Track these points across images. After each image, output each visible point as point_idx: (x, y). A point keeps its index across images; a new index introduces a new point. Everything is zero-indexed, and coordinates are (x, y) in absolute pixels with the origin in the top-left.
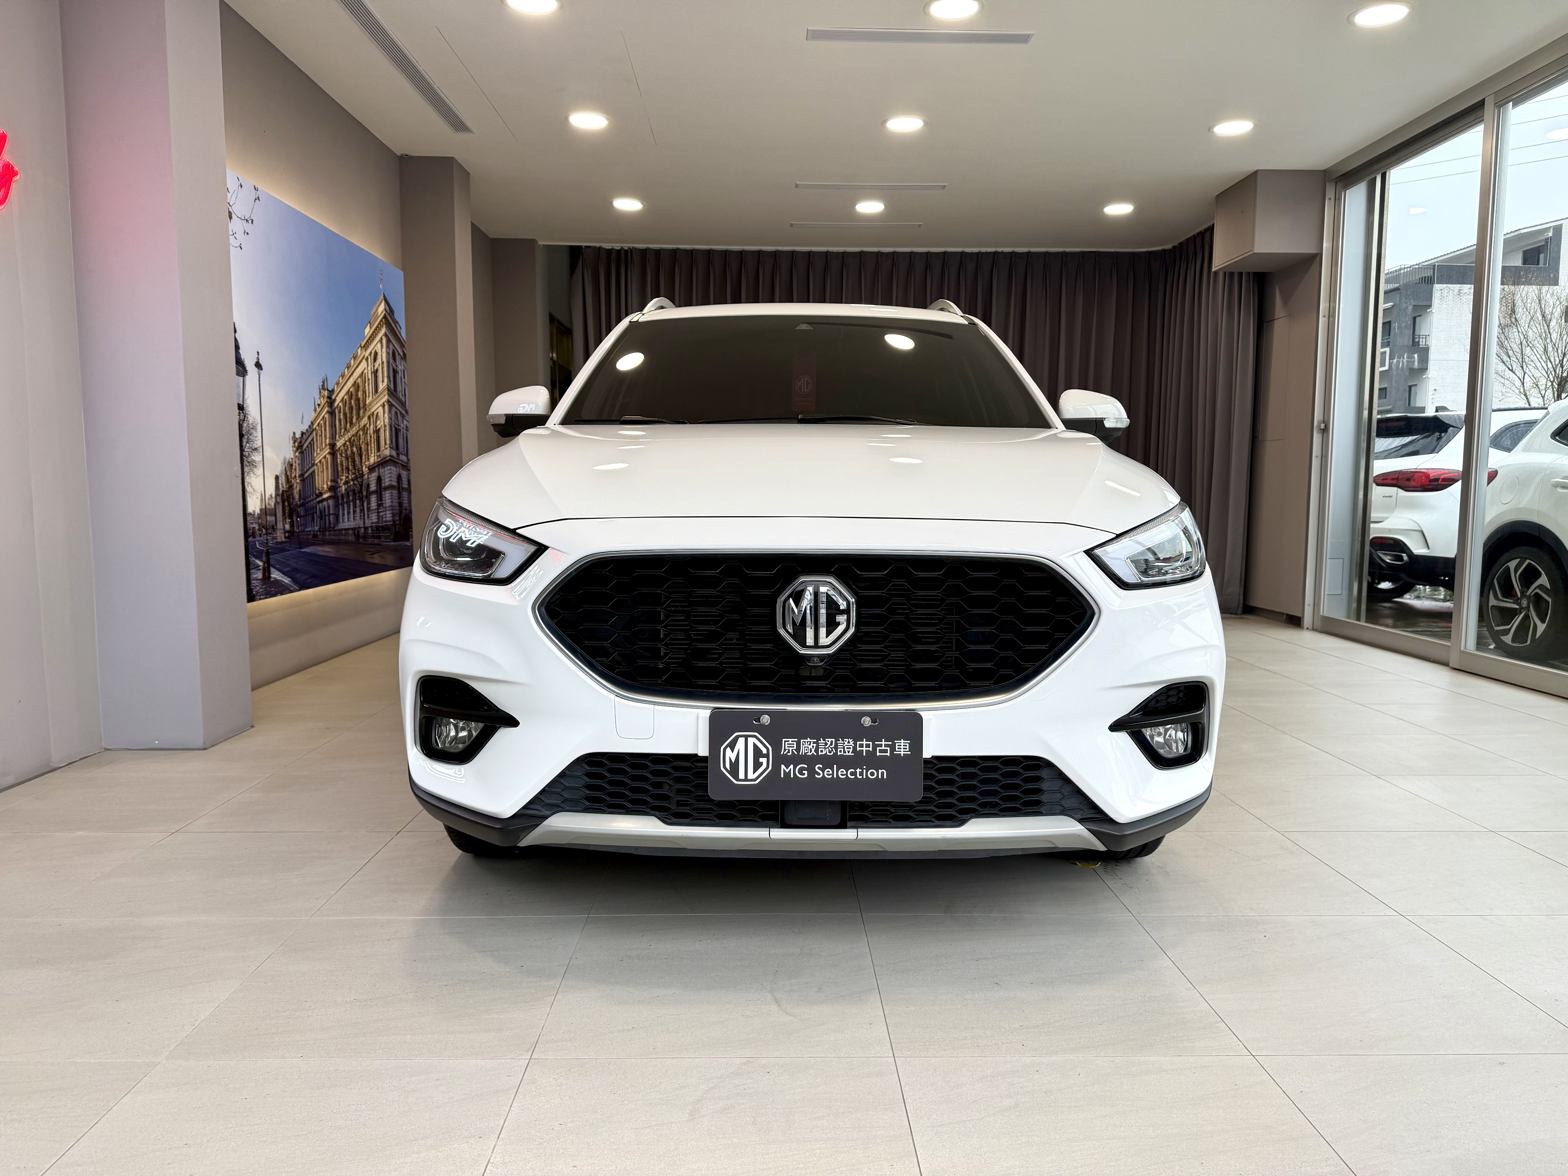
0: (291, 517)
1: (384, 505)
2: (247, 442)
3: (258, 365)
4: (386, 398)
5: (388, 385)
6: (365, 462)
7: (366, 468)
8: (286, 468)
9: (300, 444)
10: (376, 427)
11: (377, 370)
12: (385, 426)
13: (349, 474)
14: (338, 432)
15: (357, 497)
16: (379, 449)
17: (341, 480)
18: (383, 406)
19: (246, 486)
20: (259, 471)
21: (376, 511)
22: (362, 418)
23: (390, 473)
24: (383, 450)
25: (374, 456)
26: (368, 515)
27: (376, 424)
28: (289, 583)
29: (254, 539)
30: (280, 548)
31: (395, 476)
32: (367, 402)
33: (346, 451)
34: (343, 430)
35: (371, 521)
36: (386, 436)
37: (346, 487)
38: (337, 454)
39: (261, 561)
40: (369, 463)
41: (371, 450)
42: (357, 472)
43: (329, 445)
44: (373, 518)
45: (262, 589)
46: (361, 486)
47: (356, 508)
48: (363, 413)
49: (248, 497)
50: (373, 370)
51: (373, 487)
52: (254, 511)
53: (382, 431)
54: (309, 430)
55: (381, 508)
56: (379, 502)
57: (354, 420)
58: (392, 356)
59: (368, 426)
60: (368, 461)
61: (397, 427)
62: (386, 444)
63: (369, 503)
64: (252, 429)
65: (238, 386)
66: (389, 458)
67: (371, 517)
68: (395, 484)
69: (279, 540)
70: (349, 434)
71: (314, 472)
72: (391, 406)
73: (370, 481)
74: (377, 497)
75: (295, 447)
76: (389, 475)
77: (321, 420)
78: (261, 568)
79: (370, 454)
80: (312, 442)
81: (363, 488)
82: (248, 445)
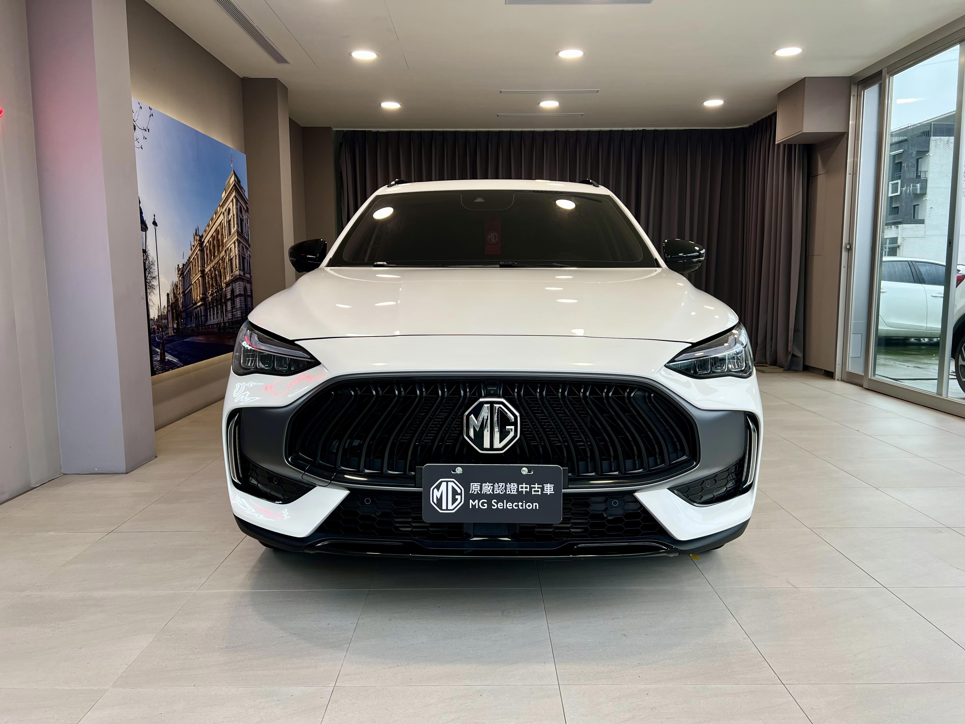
0: (177, 320)
1: (236, 307)
2: (149, 273)
3: (155, 223)
4: (236, 237)
5: (237, 229)
6: (224, 280)
7: (224, 284)
8: (173, 288)
9: (182, 272)
10: (230, 257)
11: (230, 220)
12: (236, 256)
13: (213, 289)
14: (206, 262)
15: (218, 303)
16: (232, 272)
17: (209, 293)
18: (234, 243)
19: (149, 302)
20: (156, 291)
21: (231, 311)
22: (221, 253)
23: (240, 286)
24: (235, 272)
25: (229, 276)
26: (226, 314)
27: (230, 255)
28: (177, 362)
29: (154, 335)
30: (170, 340)
31: (243, 288)
32: (224, 241)
33: (211, 274)
34: (209, 261)
35: (228, 318)
36: (236, 262)
37: (212, 297)
38: (206, 276)
39: (159, 349)
40: (226, 281)
41: (227, 272)
42: (218, 287)
43: (201, 272)
44: (229, 316)
45: (160, 367)
46: (221, 296)
47: (218, 310)
48: (222, 249)
49: (150, 309)
50: (227, 221)
51: (229, 296)
52: (154, 318)
53: (234, 259)
54: (187, 263)
55: (234, 309)
56: (233, 306)
57: (216, 254)
58: (240, 210)
59: (225, 256)
60: (225, 279)
61: (243, 256)
62: (236, 267)
63: (226, 307)
64: (152, 264)
65: (142, 238)
66: (239, 276)
67: (228, 315)
68: (242, 293)
69: (170, 335)
70: (213, 263)
71: (191, 289)
72: (239, 242)
73: (227, 292)
74: (231, 302)
75: (179, 274)
76: (239, 288)
77: (195, 255)
78: (159, 353)
79: (226, 275)
80: (190, 270)
81: (223, 298)
82: (149, 275)
